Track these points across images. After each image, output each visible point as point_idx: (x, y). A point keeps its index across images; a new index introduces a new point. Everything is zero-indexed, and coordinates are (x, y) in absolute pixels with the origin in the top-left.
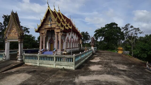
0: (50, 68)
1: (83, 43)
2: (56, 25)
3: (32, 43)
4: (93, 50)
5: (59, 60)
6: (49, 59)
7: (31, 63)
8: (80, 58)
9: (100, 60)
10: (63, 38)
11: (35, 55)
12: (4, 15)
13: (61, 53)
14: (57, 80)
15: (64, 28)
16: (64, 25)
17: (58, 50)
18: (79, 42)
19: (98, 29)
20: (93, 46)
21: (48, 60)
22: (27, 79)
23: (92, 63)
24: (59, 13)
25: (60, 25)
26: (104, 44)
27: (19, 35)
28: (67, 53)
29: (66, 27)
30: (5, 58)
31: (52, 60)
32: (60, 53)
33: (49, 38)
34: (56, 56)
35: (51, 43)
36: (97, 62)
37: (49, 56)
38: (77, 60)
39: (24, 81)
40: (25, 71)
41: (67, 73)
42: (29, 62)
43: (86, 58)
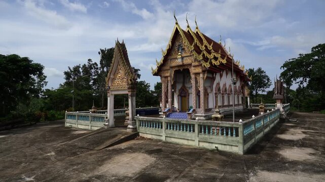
0: (188, 147)
1: (251, 94)
2: (193, 58)
3: (145, 96)
4: (282, 109)
5: (207, 131)
6: (185, 129)
7: (151, 136)
8: (253, 128)
9: (304, 136)
10: (208, 85)
11: (158, 120)
12: (101, 50)
13: (205, 117)
14: (209, 174)
15: (210, 63)
16: (209, 56)
17: (198, 110)
18: (243, 93)
19: (291, 60)
20: (281, 100)
21: (183, 130)
22: (149, 164)
23: (285, 143)
24: (197, 32)
25: (201, 57)
26: (309, 96)
27: (129, 82)
28: (222, 117)
29: (213, 62)
30: (107, 124)
31: (192, 130)
32: (202, 116)
33: (179, 87)
34: (200, 123)
35: (183, 95)
36: (298, 141)
37: (185, 122)
38: (247, 132)
39: (144, 167)
40: (141, 149)
41: (227, 162)
42: (147, 133)
43: (265, 129)
